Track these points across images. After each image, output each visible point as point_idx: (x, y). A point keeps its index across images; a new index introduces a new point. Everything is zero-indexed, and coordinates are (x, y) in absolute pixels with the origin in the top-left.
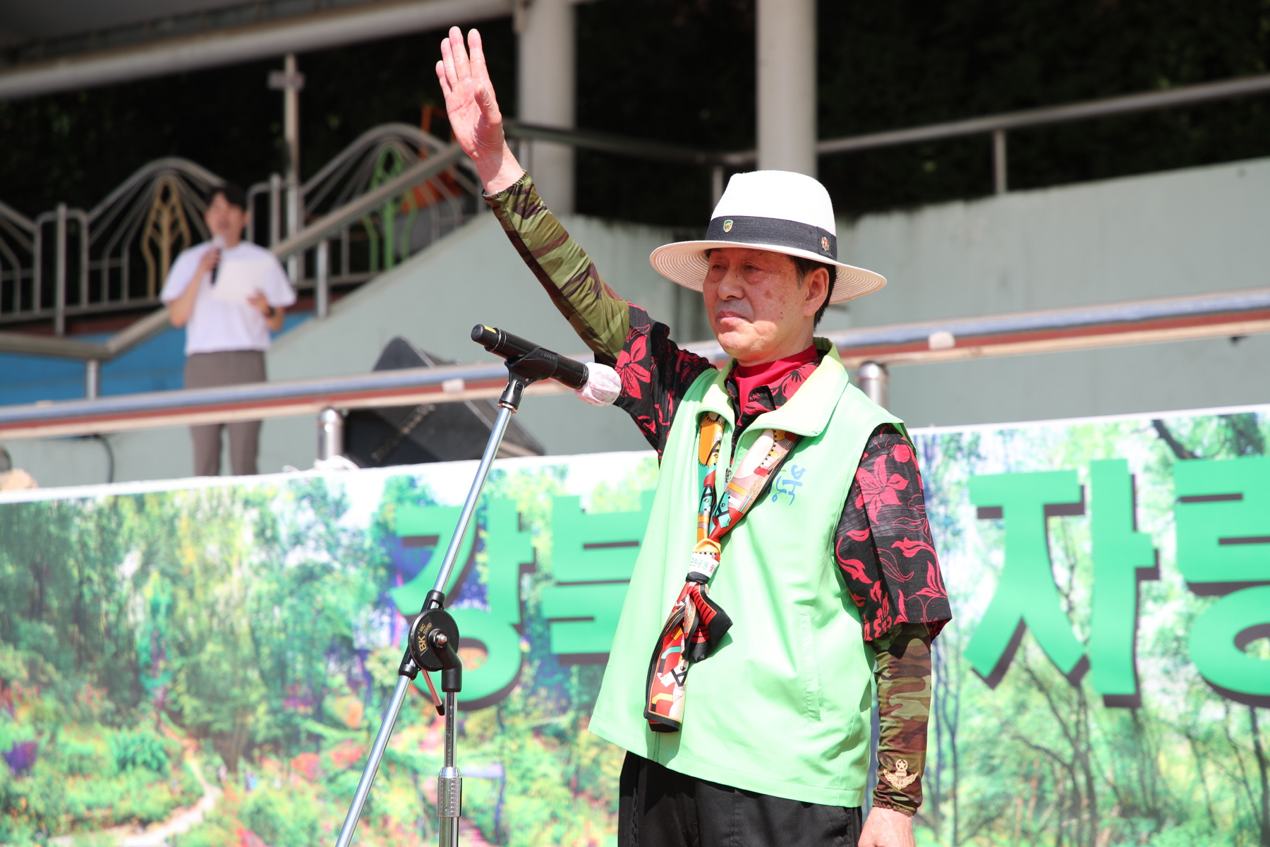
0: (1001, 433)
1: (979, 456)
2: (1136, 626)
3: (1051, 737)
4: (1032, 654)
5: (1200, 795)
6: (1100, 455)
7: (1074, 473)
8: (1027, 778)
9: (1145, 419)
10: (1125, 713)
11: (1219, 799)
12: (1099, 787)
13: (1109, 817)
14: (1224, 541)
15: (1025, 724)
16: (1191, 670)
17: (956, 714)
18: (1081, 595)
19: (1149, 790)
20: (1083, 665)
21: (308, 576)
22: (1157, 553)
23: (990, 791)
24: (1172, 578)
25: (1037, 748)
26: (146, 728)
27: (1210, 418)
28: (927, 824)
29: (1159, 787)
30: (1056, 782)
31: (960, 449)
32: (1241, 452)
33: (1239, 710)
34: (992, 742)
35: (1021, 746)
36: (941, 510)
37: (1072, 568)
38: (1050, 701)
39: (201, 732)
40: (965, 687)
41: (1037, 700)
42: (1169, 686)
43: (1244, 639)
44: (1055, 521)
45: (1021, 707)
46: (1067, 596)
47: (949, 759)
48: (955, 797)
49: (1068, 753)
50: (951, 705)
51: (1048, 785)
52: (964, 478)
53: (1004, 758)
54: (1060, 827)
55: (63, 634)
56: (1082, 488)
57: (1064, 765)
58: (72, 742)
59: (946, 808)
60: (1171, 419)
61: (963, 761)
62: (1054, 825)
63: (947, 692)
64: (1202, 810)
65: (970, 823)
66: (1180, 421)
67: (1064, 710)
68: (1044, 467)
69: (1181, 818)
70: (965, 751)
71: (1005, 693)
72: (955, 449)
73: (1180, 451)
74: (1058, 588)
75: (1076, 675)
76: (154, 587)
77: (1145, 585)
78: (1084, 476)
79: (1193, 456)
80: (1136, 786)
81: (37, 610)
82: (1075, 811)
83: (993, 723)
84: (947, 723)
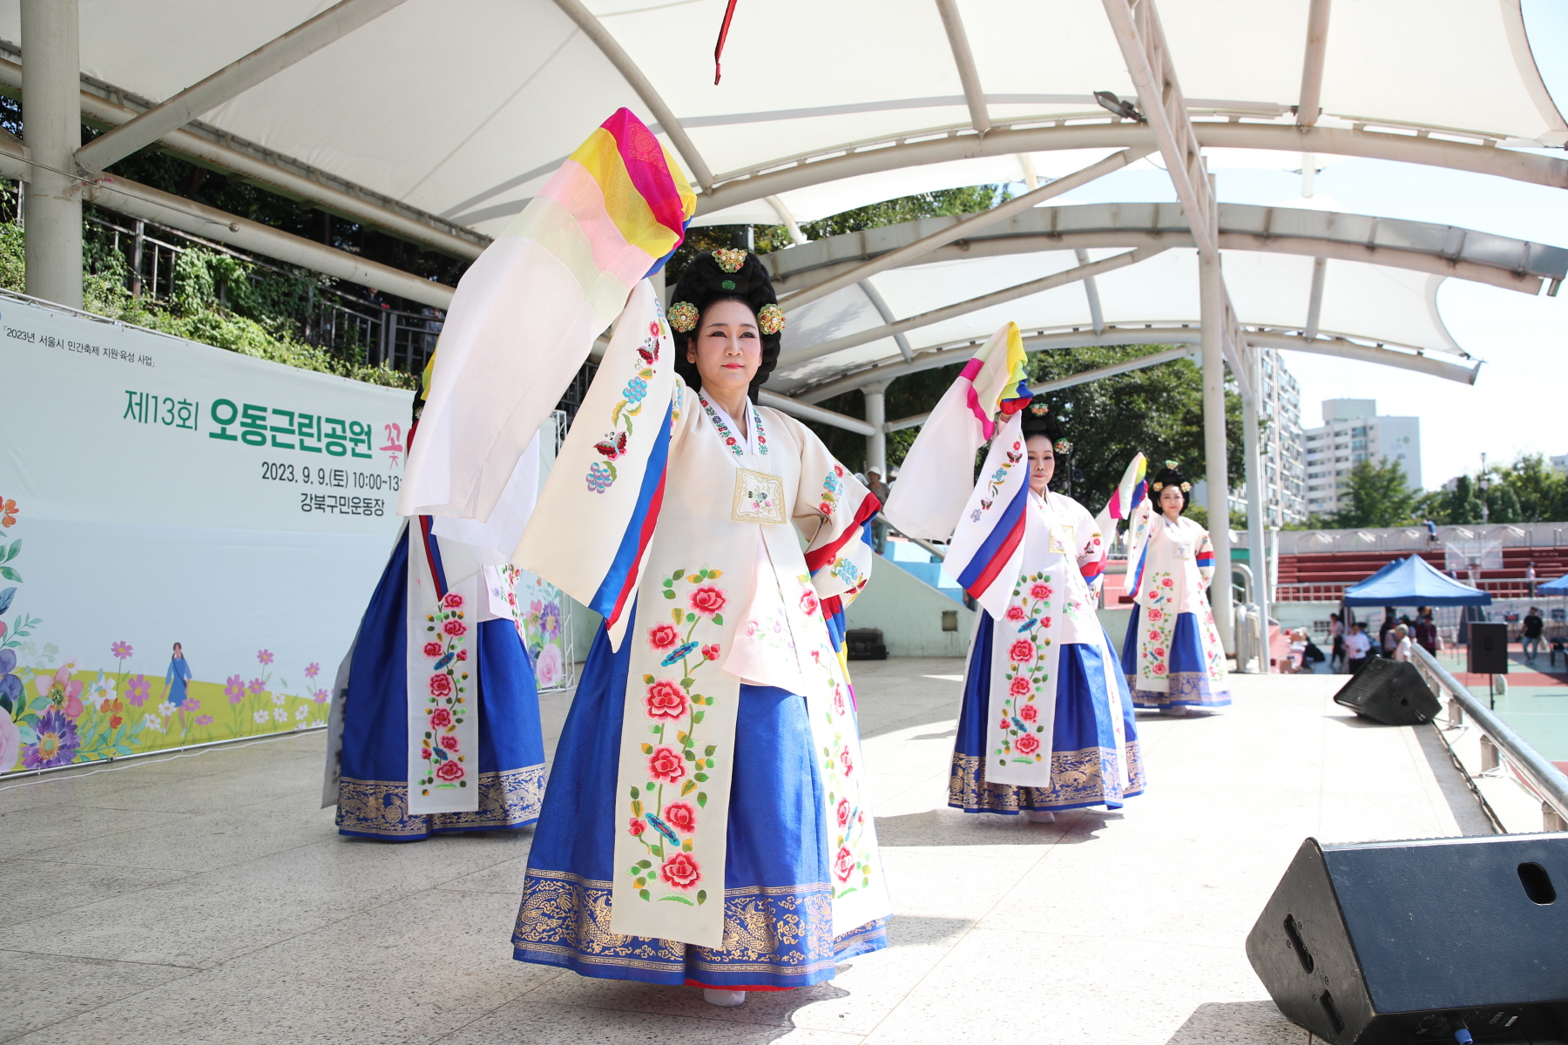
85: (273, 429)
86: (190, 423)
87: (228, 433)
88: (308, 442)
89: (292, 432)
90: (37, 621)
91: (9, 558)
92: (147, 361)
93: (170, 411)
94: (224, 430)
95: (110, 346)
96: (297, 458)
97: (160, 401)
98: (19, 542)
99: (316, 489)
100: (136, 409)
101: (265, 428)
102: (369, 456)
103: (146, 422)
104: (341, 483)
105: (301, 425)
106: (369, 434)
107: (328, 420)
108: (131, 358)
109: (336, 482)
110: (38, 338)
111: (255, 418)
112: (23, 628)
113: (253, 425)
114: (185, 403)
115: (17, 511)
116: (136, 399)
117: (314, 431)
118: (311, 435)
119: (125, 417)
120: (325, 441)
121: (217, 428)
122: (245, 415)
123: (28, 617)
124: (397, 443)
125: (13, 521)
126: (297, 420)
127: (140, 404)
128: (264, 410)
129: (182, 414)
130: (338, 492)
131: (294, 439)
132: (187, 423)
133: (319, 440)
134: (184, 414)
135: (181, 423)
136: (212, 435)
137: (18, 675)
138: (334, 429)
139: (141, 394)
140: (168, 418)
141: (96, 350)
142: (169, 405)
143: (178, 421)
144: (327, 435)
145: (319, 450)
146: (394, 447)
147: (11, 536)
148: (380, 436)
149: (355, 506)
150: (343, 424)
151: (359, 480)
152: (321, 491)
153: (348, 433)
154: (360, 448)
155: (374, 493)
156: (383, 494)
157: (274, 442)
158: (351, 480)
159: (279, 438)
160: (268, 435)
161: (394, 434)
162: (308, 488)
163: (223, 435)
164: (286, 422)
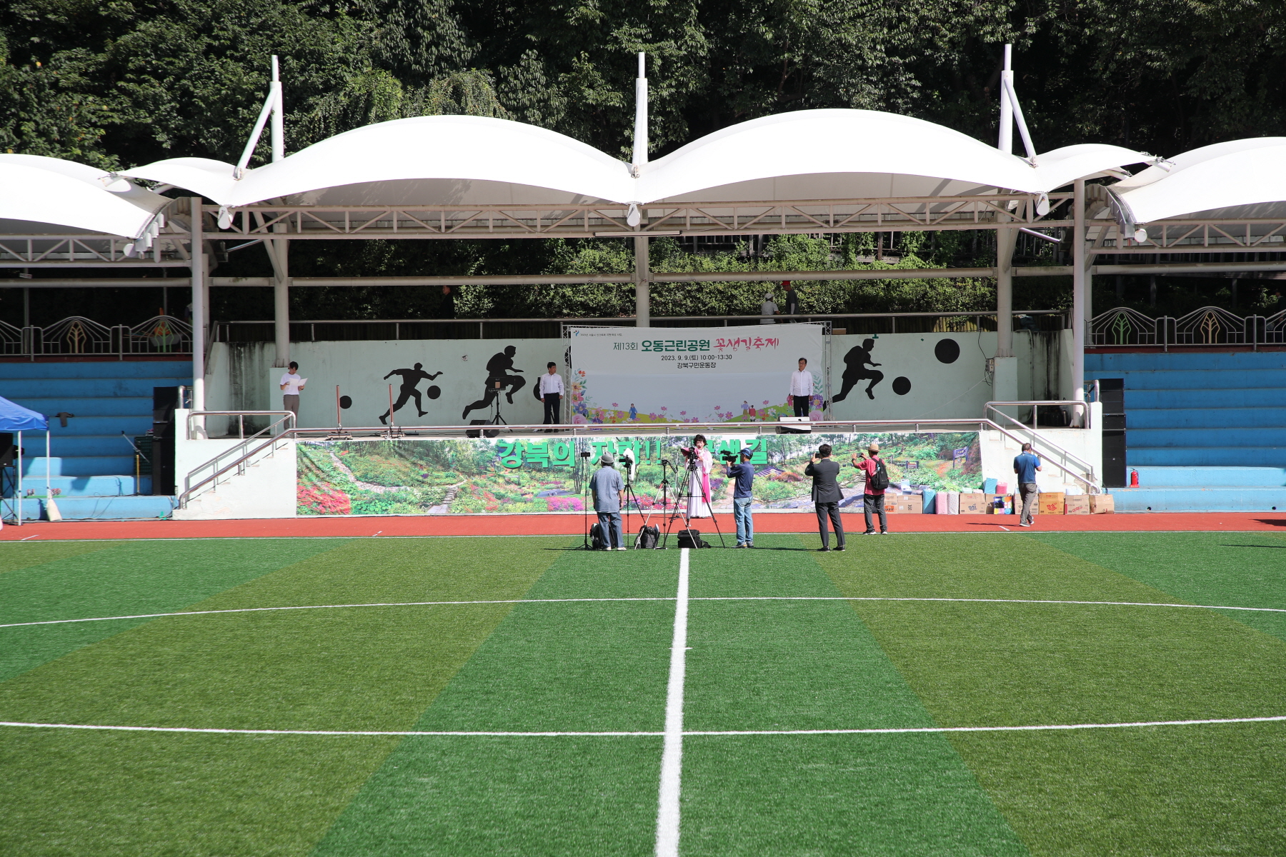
21: (483, 452)
26: (451, 472)
39: (463, 472)
55: (433, 459)
58: (436, 474)
76: (452, 453)
81: (427, 455)
84: (589, 470)
85: (665, 346)
86: (635, 348)
88: (680, 348)
89: (674, 346)
91: (584, 383)
92: (620, 335)
95: (610, 333)
96: (676, 354)
97: (625, 344)
99: (683, 361)
100: (617, 347)
101: (663, 346)
102: (709, 350)
103: (620, 350)
104: (695, 359)
105: (677, 344)
106: (708, 343)
107: (689, 341)
108: (615, 335)
109: (693, 359)
110: (589, 335)
111: (658, 344)
113: (658, 346)
114: (633, 343)
115: (585, 373)
116: (617, 345)
118: (682, 346)
119: (614, 349)
120: (688, 347)
121: (645, 348)
122: (655, 344)
123: (589, 397)
125: (584, 376)
126: (675, 343)
128: (662, 341)
129: (633, 346)
130: (694, 362)
131: (675, 348)
133: (685, 347)
136: (643, 351)
137: (587, 409)
138: (692, 344)
139: (619, 344)
140: (628, 348)
141: (605, 335)
142: (628, 345)
143: (631, 348)
145: (685, 350)
146: (721, 345)
147: (584, 379)
148: (713, 343)
149: (702, 365)
150: (696, 342)
151: (704, 357)
152: (686, 362)
153: (698, 344)
154: (704, 348)
155: (711, 361)
156: (715, 360)
157: (666, 350)
158: (700, 358)
159: (668, 348)
160: (664, 348)
161: (721, 341)
162: (680, 362)
163: (647, 350)
164: (671, 344)
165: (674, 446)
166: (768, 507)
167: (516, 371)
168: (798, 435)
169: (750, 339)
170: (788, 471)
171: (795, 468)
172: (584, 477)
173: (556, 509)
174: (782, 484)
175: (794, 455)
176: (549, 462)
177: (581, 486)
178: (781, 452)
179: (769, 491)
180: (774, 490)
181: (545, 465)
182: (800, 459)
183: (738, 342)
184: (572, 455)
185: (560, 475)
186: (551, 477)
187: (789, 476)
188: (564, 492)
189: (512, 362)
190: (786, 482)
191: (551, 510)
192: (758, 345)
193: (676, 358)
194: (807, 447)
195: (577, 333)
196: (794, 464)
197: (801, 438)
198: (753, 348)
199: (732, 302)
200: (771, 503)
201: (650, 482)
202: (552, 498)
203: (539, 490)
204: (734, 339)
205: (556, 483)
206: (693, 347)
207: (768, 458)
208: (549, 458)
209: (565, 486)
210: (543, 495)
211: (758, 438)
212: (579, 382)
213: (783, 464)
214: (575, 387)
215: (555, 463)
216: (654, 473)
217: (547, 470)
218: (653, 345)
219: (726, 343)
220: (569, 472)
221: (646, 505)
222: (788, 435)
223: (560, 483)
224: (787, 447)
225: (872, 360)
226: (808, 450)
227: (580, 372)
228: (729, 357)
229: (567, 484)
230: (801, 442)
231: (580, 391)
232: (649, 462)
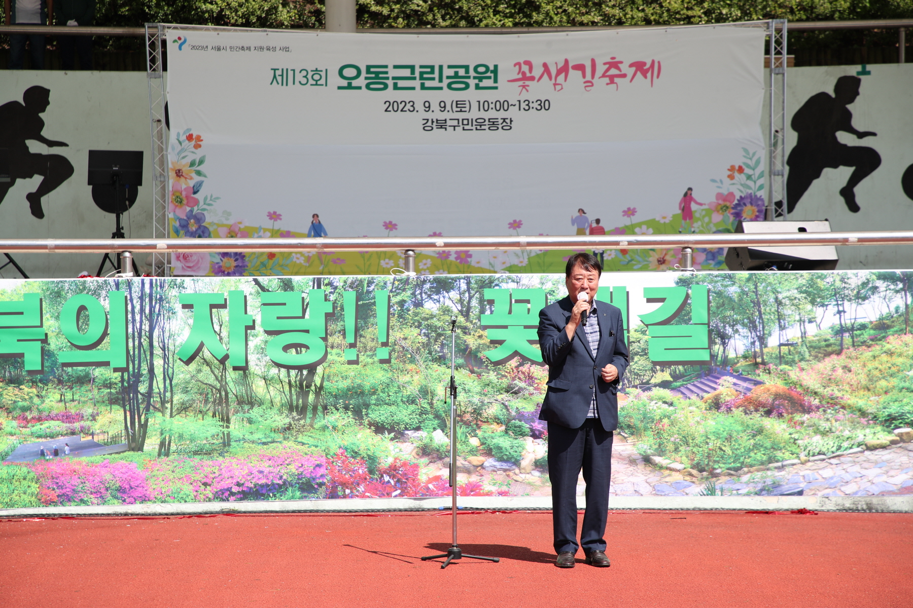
0: (193, 280)
1: (184, 288)
2: (247, 344)
3: (211, 380)
4: (206, 354)
5: (268, 397)
6: (233, 289)
7: (223, 294)
8: (201, 394)
9: (251, 278)
10: (241, 372)
11: (275, 398)
12: (230, 395)
13: (233, 405)
14: (278, 318)
15: (200, 376)
16: (268, 358)
17: (173, 374)
18: (224, 334)
19: (249, 396)
20: (226, 357)
22: (254, 321)
23: (186, 399)
24: (259, 329)
25: (206, 384)
27: (275, 279)
28: (159, 411)
29: (253, 394)
30: (213, 395)
31: (176, 284)
32: (286, 290)
33: (283, 371)
34: (188, 383)
35: (200, 384)
36: (167, 305)
37: (221, 326)
38: (211, 368)
40: (176, 365)
41: (206, 368)
42: (259, 363)
43: (286, 348)
44: (214, 310)
45: (199, 371)
46: (219, 335)
47: (169, 388)
48: (172, 402)
49: (218, 385)
50: (170, 371)
51: (209, 396)
52: (177, 294)
53: (192, 388)
54: (215, 409)
56: (226, 300)
57: (216, 389)
59: (168, 405)
60: (260, 279)
61: (175, 389)
62: (212, 409)
63: (168, 366)
64: (269, 401)
65: (178, 409)
66: (263, 280)
67: (216, 371)
68: (211, 292)
69: (261, 404)
70: (175, 386)
71: (193, 366)
72: (174, 285)
73: (263, 289)
74: (215, 332)
75: (223, 360)
77: (249, 331)
78: (226, 295)
79: (268, 291)
80: (244, 395)
82: (220, 404)
83: (188, 377)
84: (168, 377)
85: (394, 78)
86: (323, 81)
87: (353, 85)
88: (428, 84)
89: (414, 78)
90: (218, 198)
91: (199, 165)
92: (286, 49)
93: (305, 77)
94: (350, 84)
95: (258, 44)
96: (419, 97)
97: (297, 72)
98: (204, 157)
99: (438, 115)
100: (279, 79)
101: (387, 78)
102: (496, 88)
103: (287, 85)
104: (463, 109)
105: (421, 73)
106: (495, 71)
107: (450, 67)
108: (274, 49)
109: (459, 109)
110: (210, 48)
111: (377, 73)
112: (208, 201)
113: (377, 77)
114: (317, 70)
115: (202, 140)
116: (278, 73)
117: (436, 75)
118: (433, 79)
119: (271, 84)
120: (446, 82)
121: (344, 83)
122: (368, 72)
123: (211, 196)
124: (528, 75)
125: (200, 146)
126: (418, 71)
127: (282, 75)
128: (386, 67)
129: (316, 77)
130: (461, 116)
131: (417, 83)
132: (319, 83)
133: (441, 80)
134: (317, 77)
135: (314, 83)
136: (339, 88)
137: (207, 226)
138: (456, 73)
139: (283, 70)
140: (304, 81)
141: (249, 49)
142: (304, 73)
143: (311, 82)
144: (448, 77)
145: (441, 88)
146: (525, 78)
147: (199, 154)
148: (507, 72)
149: (479, 125)
150: (467, 68)
151: (484, 106)
152: (442, 116)
153: (472, 73)
154: (486, 83)
155: (502, 114)
156: (512, 113)
157: (396, 87)
158: (475, 106)
159: (401, 83)
160: (390, 83)
161: (525, 68)
162: (429, 115)
163: (349, 87)
164: (407, 73)
165: (430, 306)
166: (711, 492)
167: (51, 144)
168: (805, 273)
169: (593, 61)
170: (772, 384)
171: (794, 374)
172: (156, 399)
173: (66, 498)
174: (757, 419)
175: (793, 334)
176: (45, 354)
177: (144, 426)
178: (752, 326)
179: (714, 443)
180: (729, 438)
181: (33, 361)
182: (811, 347)
183: (564, 69)
184: (117, 330)
185: (81, 393)
186: (52, 399)
187: (777, 396)
188: (93, 446)
189: (41, 124)
190: (768, 413)
191: (48, 503)
192: (612, 79)
193: (419, 106)
194: (832, 309)
195: (181, 42)
196: (791, 363)
197: (812, 283)
198: (600, 83)
199: (530, 17)
200: (723, 479)
201: (358, 413)
202: (54, 465)
203: (12, 440)
204: (555, 60)
205: (67, 418)
206: (458, 81)
207: (711, 342)
208: (45, 341)
209: (96, 427)
210: (24, 456)
211: (683, 282)
212: (188, 160)
213: (756, 362)
214: (179, 173)
215: (63, 358)
216: (367, 387)
217: (40, 378)
218: (364, 74)
219: (537, 72)
220: (108, 385)
221: (344, 485)
222: (772, 275)
223: (80, 417)
224: (769, 309)
225: (858, 123)
226: (836, 320)
227: (190, 138)
228: (544, 105)
229: (102, 420)
230: (814, 296)
231: (191, 183)
232: (352, 354)
